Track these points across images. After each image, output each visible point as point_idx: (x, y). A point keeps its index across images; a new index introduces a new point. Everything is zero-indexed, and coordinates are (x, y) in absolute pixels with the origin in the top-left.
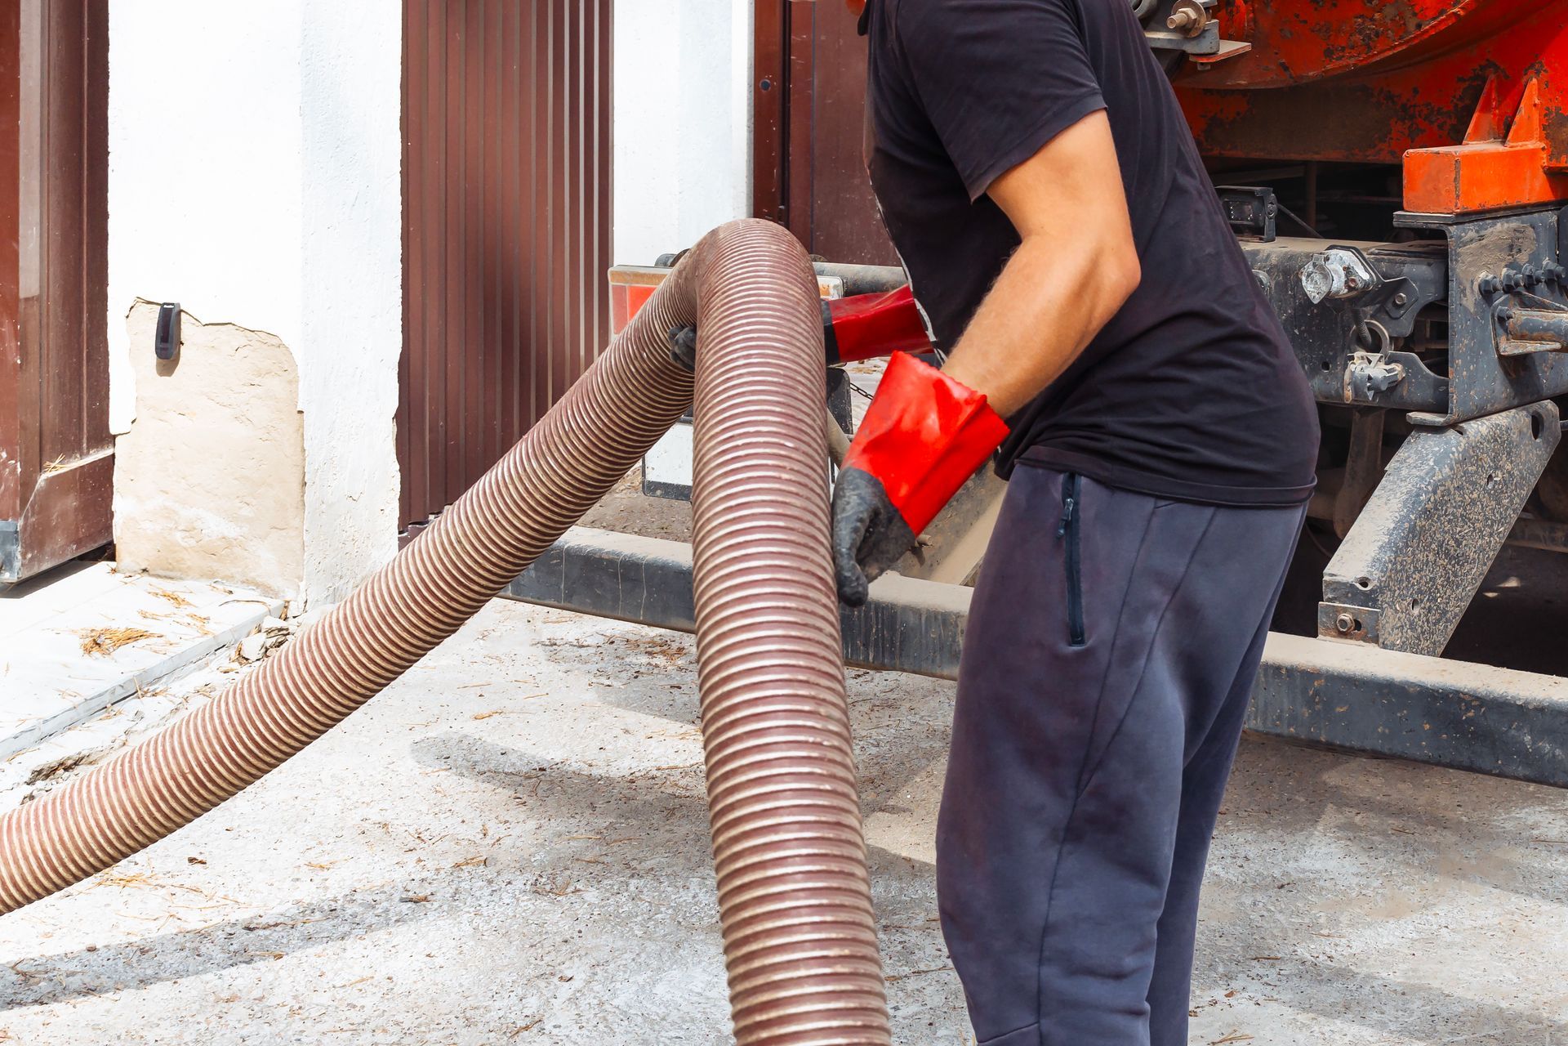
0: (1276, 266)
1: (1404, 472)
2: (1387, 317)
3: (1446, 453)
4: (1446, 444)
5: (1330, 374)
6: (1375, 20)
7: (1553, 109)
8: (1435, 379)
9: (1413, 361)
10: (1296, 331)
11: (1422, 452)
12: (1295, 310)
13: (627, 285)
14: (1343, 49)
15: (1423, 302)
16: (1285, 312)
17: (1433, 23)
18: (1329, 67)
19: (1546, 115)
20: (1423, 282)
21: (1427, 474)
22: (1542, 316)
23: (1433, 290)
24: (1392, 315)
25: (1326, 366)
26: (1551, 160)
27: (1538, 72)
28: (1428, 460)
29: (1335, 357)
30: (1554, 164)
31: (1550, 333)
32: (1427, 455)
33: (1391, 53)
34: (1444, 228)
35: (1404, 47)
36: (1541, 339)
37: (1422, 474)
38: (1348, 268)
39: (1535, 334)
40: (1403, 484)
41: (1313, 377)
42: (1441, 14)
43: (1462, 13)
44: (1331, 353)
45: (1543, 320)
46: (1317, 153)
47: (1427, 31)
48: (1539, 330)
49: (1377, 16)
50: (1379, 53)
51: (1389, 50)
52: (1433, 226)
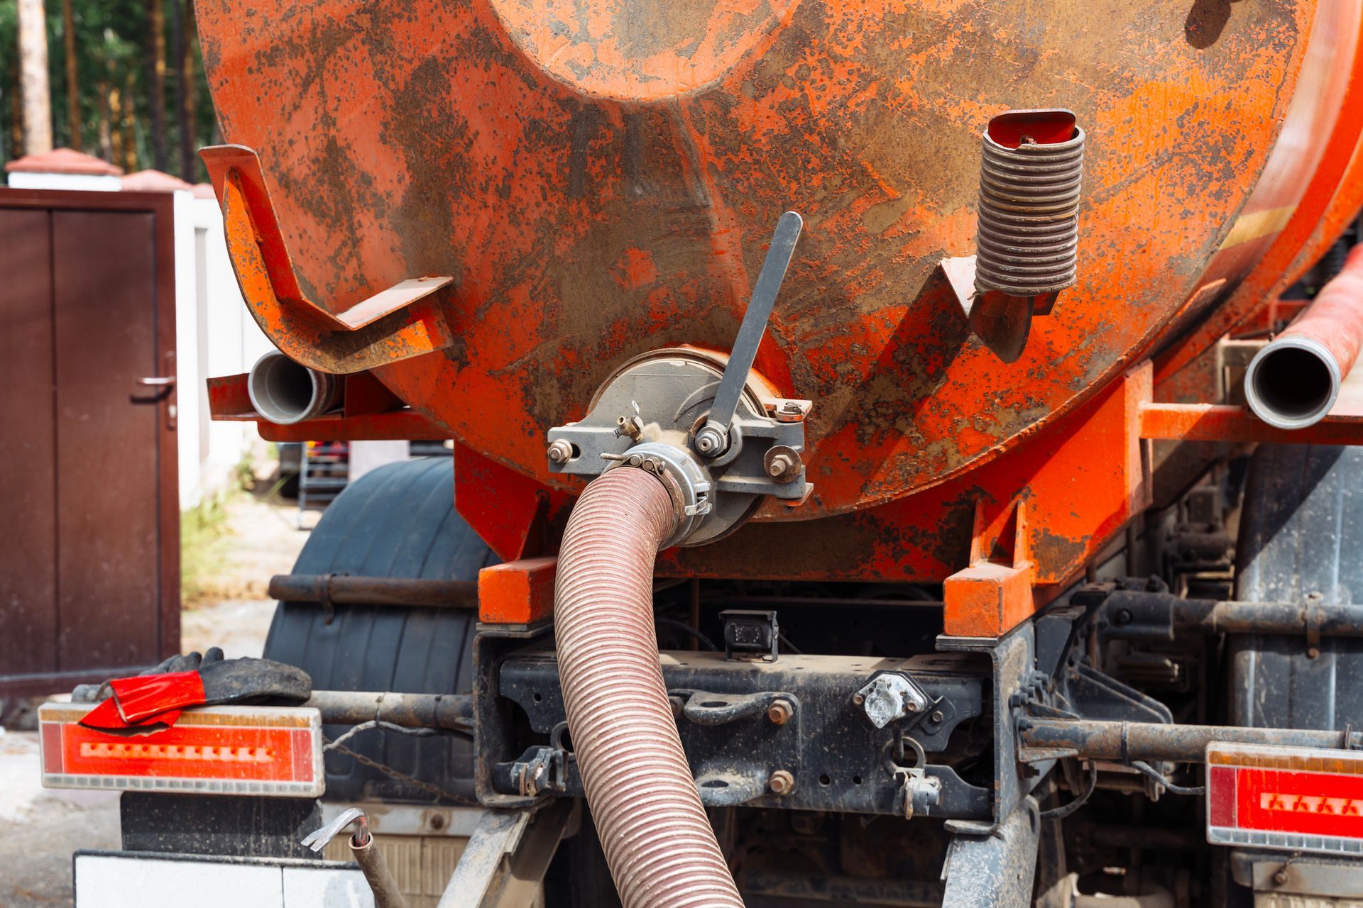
0: (803, 688)
1: (964, 882)
2: (922, 733)
3: (996, 859)
4: (993, 850)
5: (862, 787)
6: (918, 457)
7: (1041, 530)
8: (971, 789)
9: (949, 773)
10: (826, 749)
11: (973, 861)
12: (824, 729)
13: (61, 723)
14: (881, 484)
15: (959, 719)
16: (814, 730)
17: (975, 459)
18: (863, 501)
19: (1034, 536)
20: (960, 700)
21: (987, 882)
22: (1056, 725)
23: (969, 707)
24: (929, 731)
25: (857, 780)
26: (1039, 577)
27: (1025, 497)
28: (982, 868)
29: (867, 773)
30: (1042, 581)
31: (1067, 740)
32: (980, 863)
33: (927, 487)
34: (989, 650)
35: (941, 482)
36: (1058, 746)
37: (983, 882)
38: (906, 693)
39: (1051, 741)
40: (968, 893)
41: (844, 791)
42: (982, 450)
43: (1003, 450)
44: (863, 768)
45: (1058, 728)
46: (797, 574)
47: (967, 467)
48: (1055, 738)
49: (921, 453)
50: (916, 487)
51: (926, 484)
52: (978, 650)
